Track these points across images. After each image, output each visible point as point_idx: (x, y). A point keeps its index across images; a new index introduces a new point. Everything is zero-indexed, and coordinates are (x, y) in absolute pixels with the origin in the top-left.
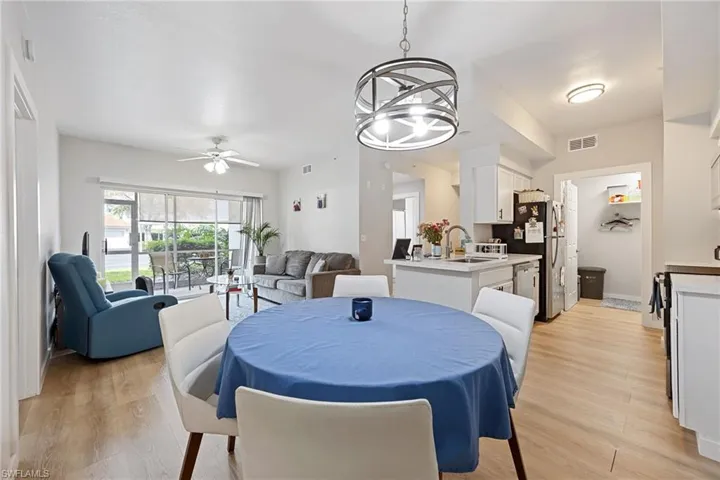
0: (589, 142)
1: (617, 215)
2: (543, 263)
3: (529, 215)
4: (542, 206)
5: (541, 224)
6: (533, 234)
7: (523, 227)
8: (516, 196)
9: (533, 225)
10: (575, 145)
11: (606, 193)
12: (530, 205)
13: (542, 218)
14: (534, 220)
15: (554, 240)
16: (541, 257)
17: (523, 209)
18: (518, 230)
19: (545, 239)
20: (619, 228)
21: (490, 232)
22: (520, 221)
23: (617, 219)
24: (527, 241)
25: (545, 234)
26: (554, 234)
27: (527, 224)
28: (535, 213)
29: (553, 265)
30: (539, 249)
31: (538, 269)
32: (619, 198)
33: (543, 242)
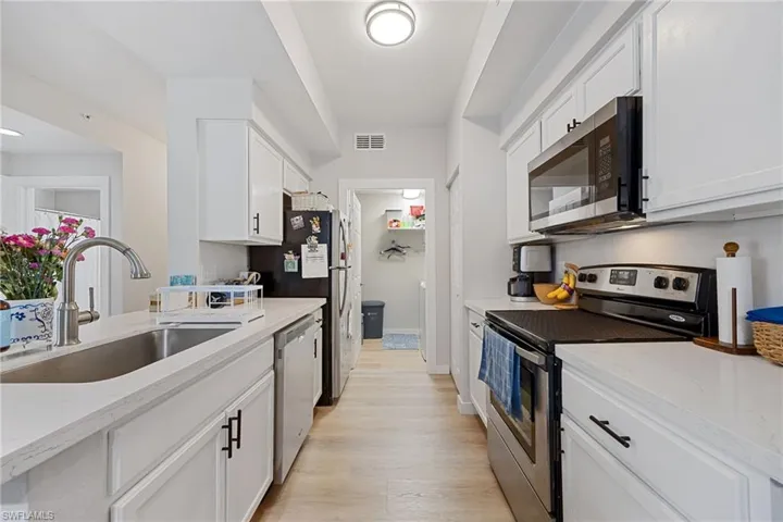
0: (378, 142)
1: (393, 242)
2: (327, 310)
3: (307, 231)
4: (326, 218)
5: (325, 245)
6: (313, 264)
7: (298, 253)
8: (287, 200)
9: (313, 248)
10: (363, 142)
11: (384, 217)
12: (308, 215)
13: (325, 237)
14: (314, 239)
15: (342, 272)
16: (323, 301)
17: (297, 222)
18: (290, 257)
19: (330, 271)
20: (395, 256)
21: (244, 260)
22: (293, 241)
23: (393, 246)
24: (304, 276)
25: (330, 264)
26: (342, 263)
27: (304, 248)
28: (316, 229)
29: (341, 312)
30: (320, 288)
31: (321, 323)
32: (396, 224)
33: (327, 276)
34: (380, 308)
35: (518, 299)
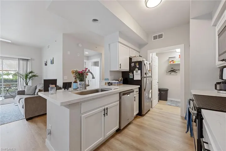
0: (161, 36)
1: (172, 68)
2: (140, 89)
3: (135, 67)
4: (140, 63)
5: (140, 71)
6: (137, 76)
7: (133, 73)
8: (130, 59)
9: (137, 72)
10: (155, 38)
11: (168, 60)
12: (135, 63)
13: (140, 68)
14: (137, 69)
15: (145, 79)
16: (139, 86)
17: (133, 64)
18: (131, 74)
19: (141, 78)
20: (173, 73)
21: (121, 75)
22: (132, 69)
23: (172, 70)
24: (134, 79)
25: (141, 76)
26: (145, 76)
27: (134, 71)
28: (138, 66)
29: (145, 90)
30: (139, 83)
31: (138, 92)
32: (173, 62)
33: (140, 79)
34: (166, 91)
35: (221, 92)
